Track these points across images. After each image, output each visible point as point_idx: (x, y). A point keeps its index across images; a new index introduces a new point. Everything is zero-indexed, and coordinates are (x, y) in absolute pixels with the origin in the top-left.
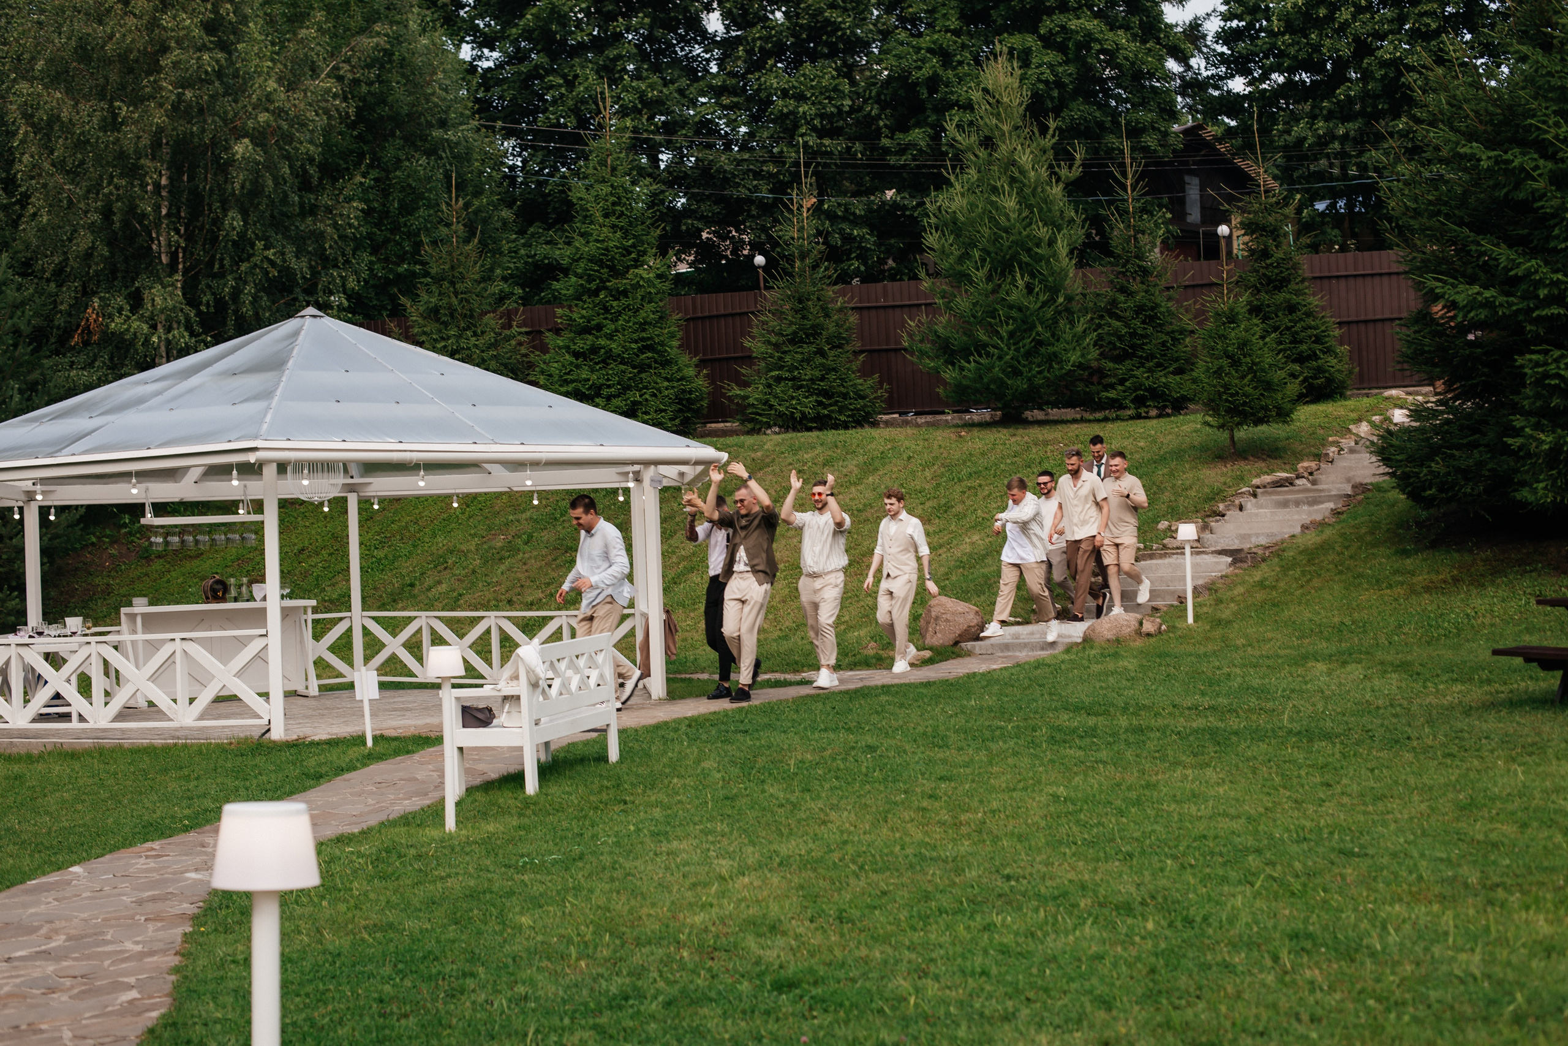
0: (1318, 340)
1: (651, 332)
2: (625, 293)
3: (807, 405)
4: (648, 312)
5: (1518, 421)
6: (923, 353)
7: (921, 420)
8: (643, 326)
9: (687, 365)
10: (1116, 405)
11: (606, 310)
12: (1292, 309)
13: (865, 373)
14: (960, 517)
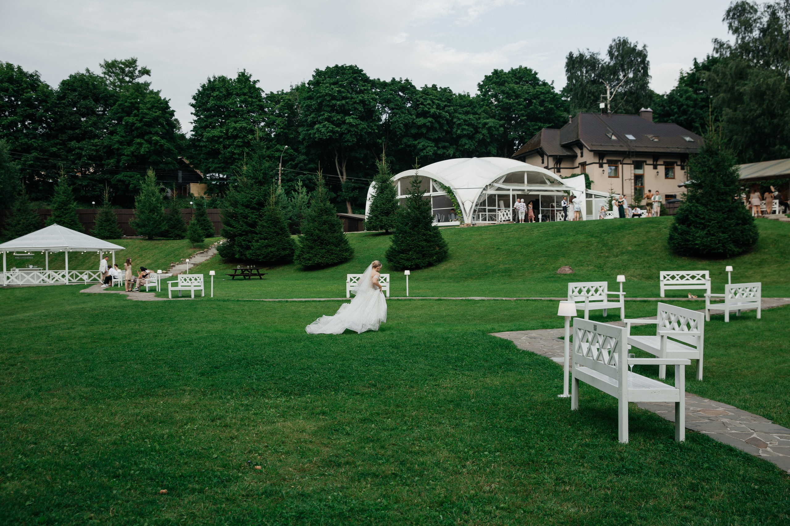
0: (209, 226)
1: (73, 218)
2: (67, 210)
3: (108, 234)
4: (73, 214)
5: (235, 246)
6: (133, 226)
7: (128, 237)
8: (71, 217)
9: (80, 225)
10: (171, 237)
11: (63, 212)
12: (204, 220)
13: (119, 228)
14: (145, 257)
